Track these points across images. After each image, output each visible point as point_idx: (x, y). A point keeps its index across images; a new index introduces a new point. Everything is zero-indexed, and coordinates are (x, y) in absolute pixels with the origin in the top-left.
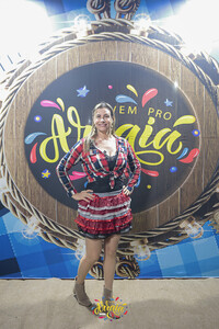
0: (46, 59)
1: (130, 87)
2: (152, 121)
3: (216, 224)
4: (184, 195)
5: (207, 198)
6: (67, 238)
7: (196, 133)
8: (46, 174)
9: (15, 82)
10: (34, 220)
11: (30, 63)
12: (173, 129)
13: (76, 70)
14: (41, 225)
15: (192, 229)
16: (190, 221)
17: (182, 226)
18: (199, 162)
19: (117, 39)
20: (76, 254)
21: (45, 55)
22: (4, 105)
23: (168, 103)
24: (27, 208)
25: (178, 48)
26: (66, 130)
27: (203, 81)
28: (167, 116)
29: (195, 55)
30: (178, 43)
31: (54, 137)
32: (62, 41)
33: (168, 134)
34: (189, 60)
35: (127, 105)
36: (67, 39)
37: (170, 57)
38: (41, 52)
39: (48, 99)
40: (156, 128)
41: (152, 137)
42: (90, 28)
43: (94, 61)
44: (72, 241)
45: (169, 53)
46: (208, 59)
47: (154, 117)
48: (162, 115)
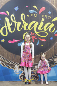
4: (56, 48)
6: (11, 65)
8: (3, 41)
12: (51, 23)
17: (55, 60)
20: (15, 71)
26: (10, 24)
28: (49, 18)
35: (33, 14)
39: (3, 12)
40: (45, 23)
44: (13, 66)
47: (44, 18)
48: (47, 17)
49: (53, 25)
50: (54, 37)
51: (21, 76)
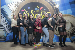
1: (38, 7)
2: (42, 13)
9: (17, 6)
11: (19, 3)
21: (22, 1)
22: (15, 11)
23: (45, 10)
27: (51, 5)
34: (49, 1)
37: (45, 1)
38: (21, 1)
41: (42, 16)
43: (31, 2)
46: (52, 1)
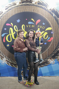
0: (7, 11)
1: (32, 19)
2: (39, 29)
3: (58, 60)
4: (49, 51)
5: (56, 52)
6: (14, 64)
7: (52, 32)
8: (8, 45)
10: (5, 59)
11: (3, 12)
12: (45, 32)
13: (16, 14)
14: (7, 60)
15: (51, 61)
16: (51, 59)
17: (48, 60)
18: (53, 41)
19: (28, 5)
20: (17, 69)
23: (44, 24)
24: (2, 56)
25: (47, 7)
26: (14, 32)
27: (54, 17)
28: (43, 28)
29: (52, 9)
30: (46, 5)
31: (10, 34)
32: (12, 6)
33: (44, 33)
34: (50, 11)
35: (31, 25)
36: (13, 5)
37: (44, 10)
38: (6, 9)
39: (8, 23)
42: (20, 2)
43: (21, 12)
44: (16, 65)
45: (44, 9)
46: (56, 10)
47: (39, 28)
48: (42, 27)
49: (46, 33)
50: (47, 42)
51: (22, 73)
